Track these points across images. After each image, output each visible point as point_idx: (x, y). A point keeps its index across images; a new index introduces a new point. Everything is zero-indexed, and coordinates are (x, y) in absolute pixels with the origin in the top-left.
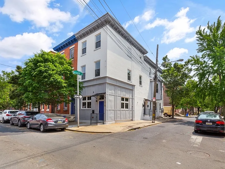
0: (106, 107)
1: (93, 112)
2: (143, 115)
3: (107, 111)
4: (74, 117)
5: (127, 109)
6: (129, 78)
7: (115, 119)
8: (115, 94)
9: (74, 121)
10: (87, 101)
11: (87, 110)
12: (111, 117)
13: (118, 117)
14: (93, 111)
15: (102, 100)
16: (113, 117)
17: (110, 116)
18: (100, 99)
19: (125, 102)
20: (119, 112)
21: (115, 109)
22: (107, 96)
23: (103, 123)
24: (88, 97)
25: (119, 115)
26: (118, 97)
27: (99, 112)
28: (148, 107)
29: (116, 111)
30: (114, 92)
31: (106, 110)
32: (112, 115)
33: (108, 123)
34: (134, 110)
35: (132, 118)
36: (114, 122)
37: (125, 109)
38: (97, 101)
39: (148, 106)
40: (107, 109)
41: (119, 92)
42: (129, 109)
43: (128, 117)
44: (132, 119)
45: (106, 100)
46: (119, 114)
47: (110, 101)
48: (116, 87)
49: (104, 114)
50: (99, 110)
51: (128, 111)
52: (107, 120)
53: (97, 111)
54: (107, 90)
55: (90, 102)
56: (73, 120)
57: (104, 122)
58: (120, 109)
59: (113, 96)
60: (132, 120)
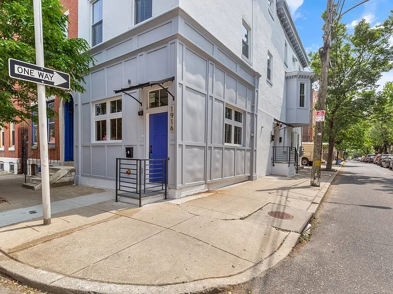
0: (175, 133)
1: (130, 152)
2: (271, 162)
3: (179, 150)
4: (71, 171)
5: (238, 145)
6: (246, 50)
7: (205, 179)
8: (207, 89)
9: (70, 183)
10: (109, 116)
11: (109, 146)
12: (192, 173)
13: (216, 170)
14: (127, 149)
15: (160, 110)
16: (200, 171)
17: (190, 167)
18: (154, 105)
19: (233, 123)
20: (218, 153)
21: (206, 141)
22: (179, 89)
23: (166, 194)
24: (113, 103)
25: (218, 165)
26: (216, 103)
27: (151, 152)
28: (280, 141)
29: (209, 152)
30: (203, 82)
31: (175, 145)
32: (198, 165)
33: (184, 193)
34: (255, 148)
35: (251, 172)
36: (203, 188)
37: (232, 145)
38: (141, 113)
39: (281, 138)
40: (179, 141)
41: (219, 87)
42: (244, 146)
43: (242, 170)
44: (249, 174)
45: (175, 105)
46: (218, 160)
47: (192, 112)
48: (211, 67)
49: (170, 163)
50: (151, 147)
51: (241, 150)
52: (179, 185)
53: (143, 152)
54: (179, 66)
55: (120, 120)
56: (67, 179)
57: (170, 192)
58: (221, 145)
59: (199, 96)
60: (250, 178)
